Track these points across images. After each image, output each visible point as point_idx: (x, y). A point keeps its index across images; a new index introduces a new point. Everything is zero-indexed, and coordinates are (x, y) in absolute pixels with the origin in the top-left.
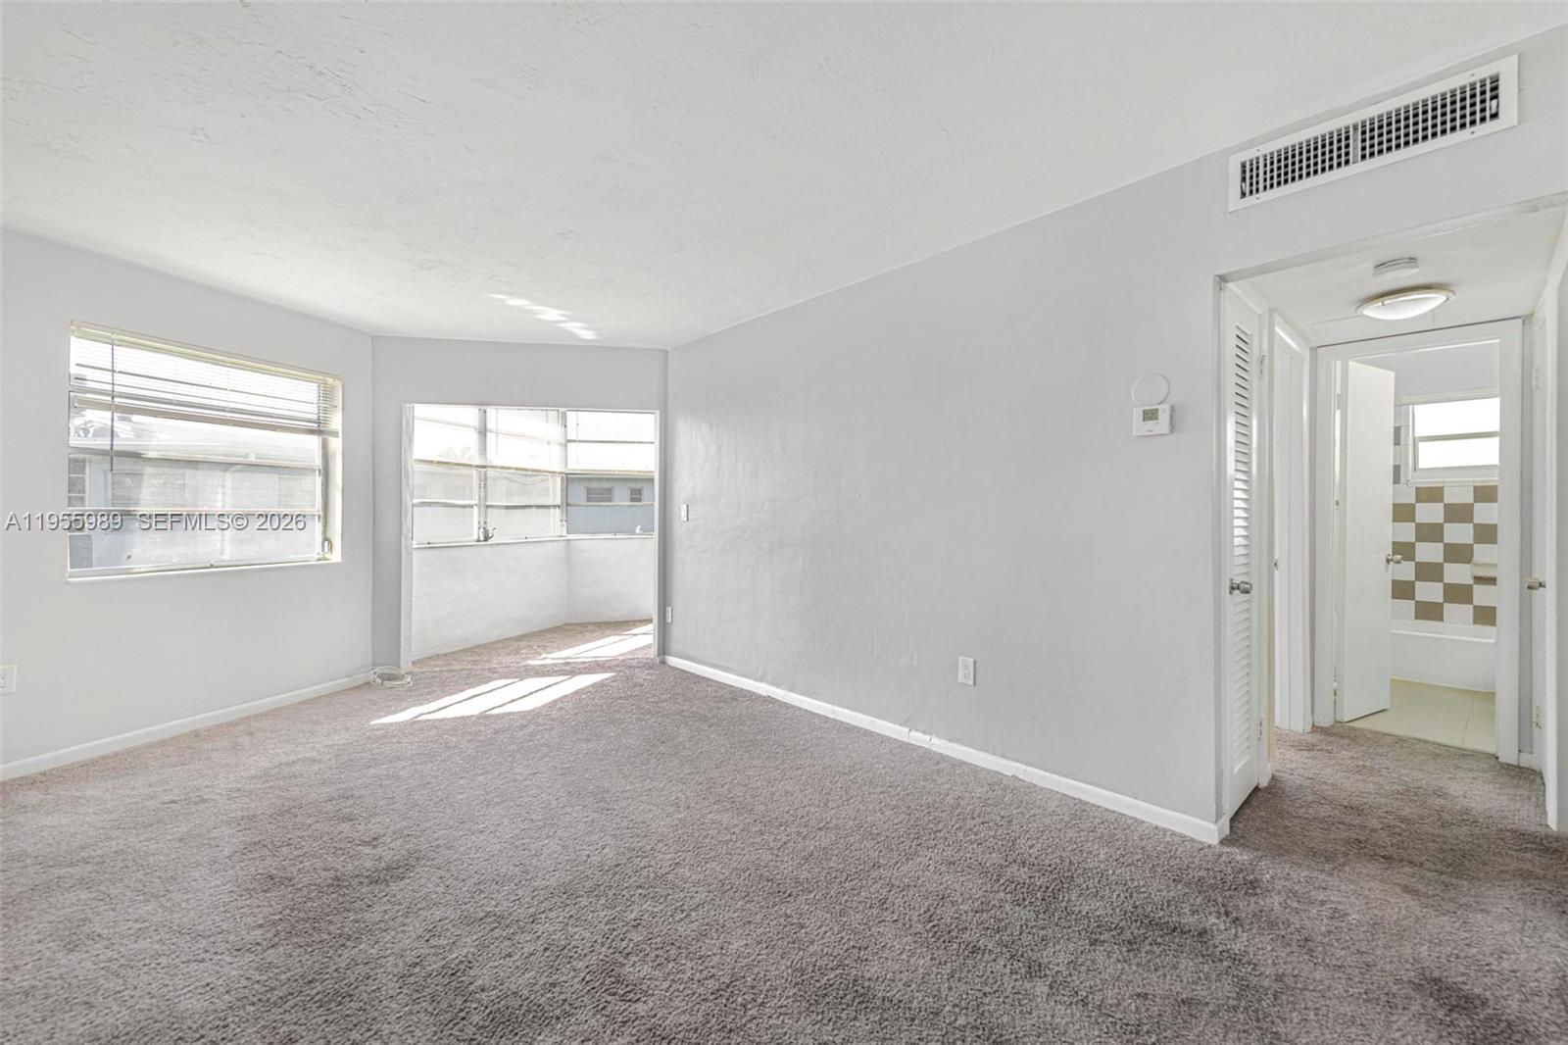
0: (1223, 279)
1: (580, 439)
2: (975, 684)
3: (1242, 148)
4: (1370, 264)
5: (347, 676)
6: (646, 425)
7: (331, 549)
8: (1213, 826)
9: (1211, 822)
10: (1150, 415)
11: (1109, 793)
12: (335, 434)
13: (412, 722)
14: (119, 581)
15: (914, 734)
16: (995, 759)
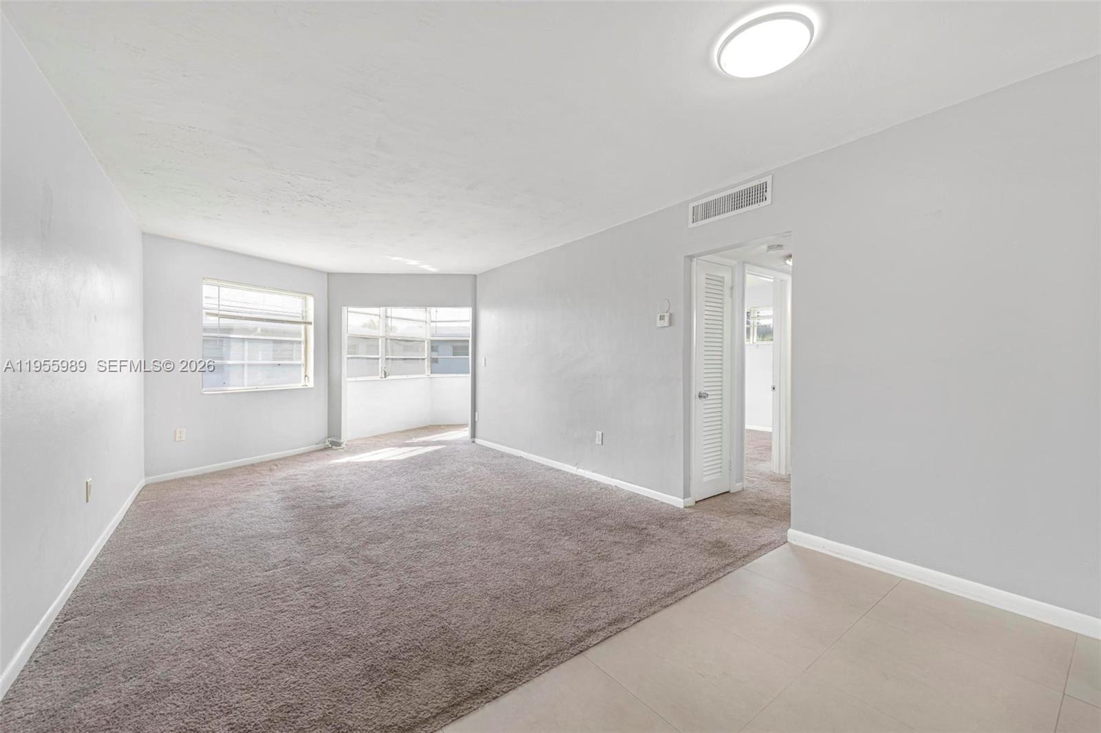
0: (691, 258)
1: (438, 320)
2: (602, 443)
3: (693, 200)
4: (765, 247)
5: (317, 444)
6: (466, 313)
7: (308, 381)
8: (682, 500)
9: (680, 498)
10: (662, 318)
11: (649, 490)
12: (310, 323)
13: (348, 463)
14: (220, 394)
15: (579, 470)
16: (609, 479)
